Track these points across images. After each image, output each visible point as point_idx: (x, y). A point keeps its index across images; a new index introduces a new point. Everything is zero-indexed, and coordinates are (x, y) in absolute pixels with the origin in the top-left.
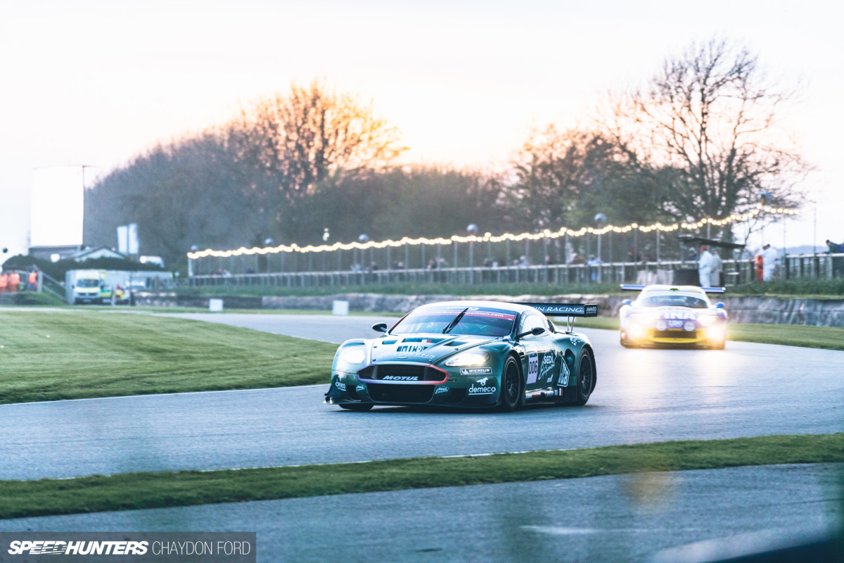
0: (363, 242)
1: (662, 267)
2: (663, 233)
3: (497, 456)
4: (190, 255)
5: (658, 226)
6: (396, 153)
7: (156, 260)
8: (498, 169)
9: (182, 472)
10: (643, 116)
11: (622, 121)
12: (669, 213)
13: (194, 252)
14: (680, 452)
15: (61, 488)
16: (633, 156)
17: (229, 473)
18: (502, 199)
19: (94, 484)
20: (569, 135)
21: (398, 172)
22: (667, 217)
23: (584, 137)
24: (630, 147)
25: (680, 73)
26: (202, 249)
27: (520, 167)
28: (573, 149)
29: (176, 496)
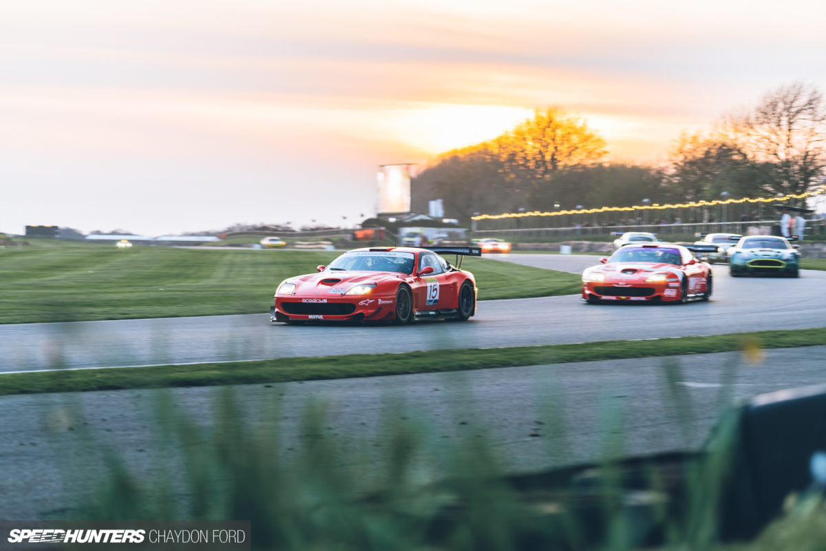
0: (579, 210)
1: (765, 224)
2: (764, 203)
3: (662, 340)
4: (473, 218)
5: (761, 199)
6: (600, 155)
7: (454, 221)
8: (662, 165)
9: (470, 349)
10: (751, 132)
11: (739, 135)
12: (767, 192)
13: (475, 216)
14: (774, 337)
15: (397, 359)
16: (745, 156)
17: (497, 350)
18: (666, 183)
19: (417, 356)
20: (706, 144)
21: (601, 165)
22: (766, 194)
23: (715, 145)
24: (744, 151)
25: (774, 105)
26: (481, 215)
27: (676, 164)
28: (708, 153)
29: (466, 363)
